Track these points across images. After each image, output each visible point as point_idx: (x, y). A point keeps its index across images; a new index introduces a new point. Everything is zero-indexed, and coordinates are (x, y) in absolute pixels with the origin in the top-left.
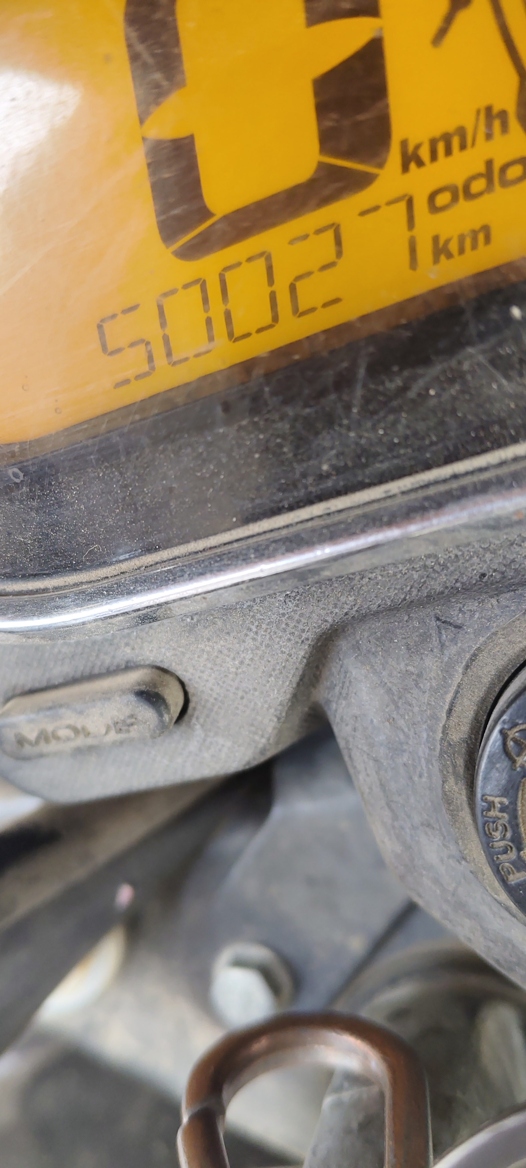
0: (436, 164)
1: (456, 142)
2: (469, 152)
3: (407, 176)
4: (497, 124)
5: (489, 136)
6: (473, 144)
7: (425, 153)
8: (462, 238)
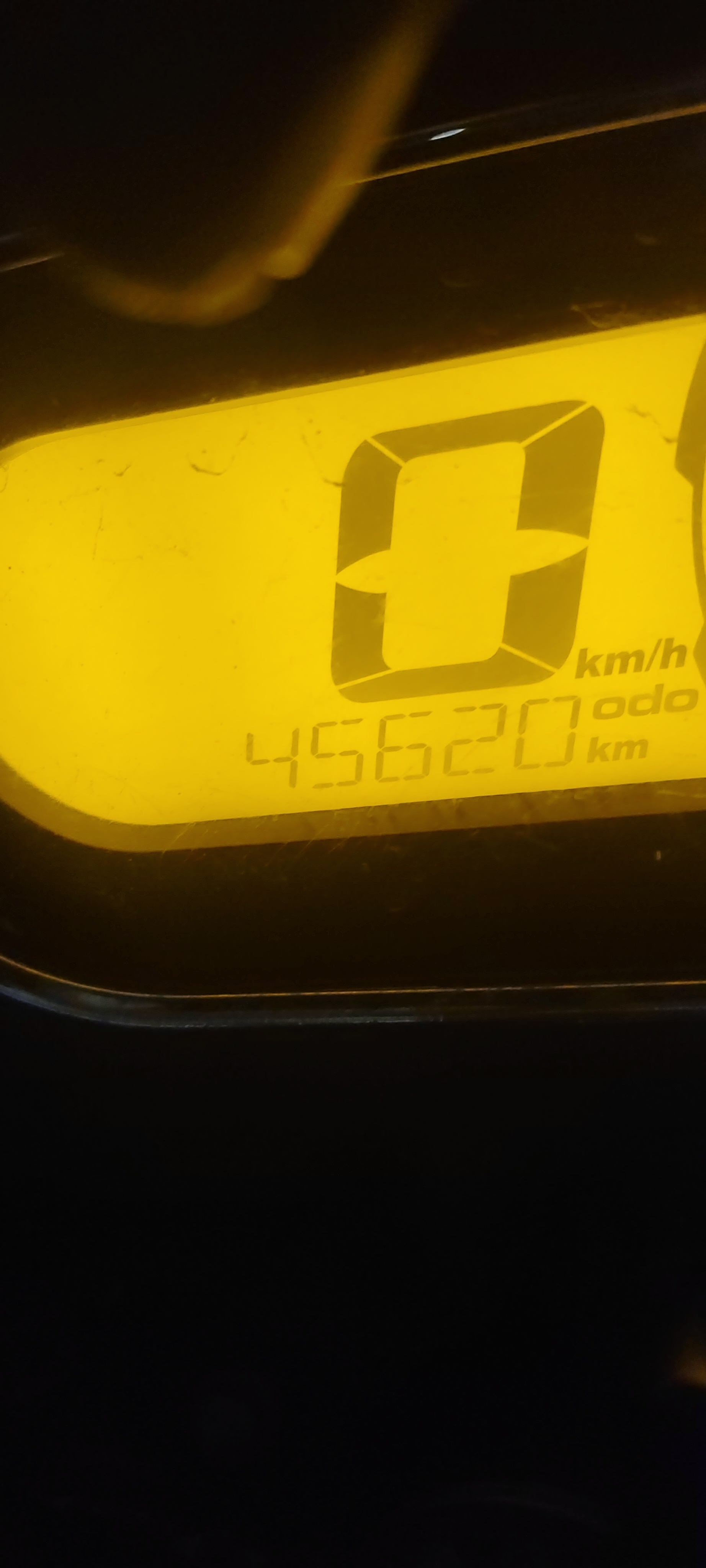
0: (609, 677)
1: (632, 661)
2: (643, 673)
3: (580, 680)
4: (674, 656)
5: (665, 664)
6: (648, 669)
7: (601, 665)
8: (619, 746)
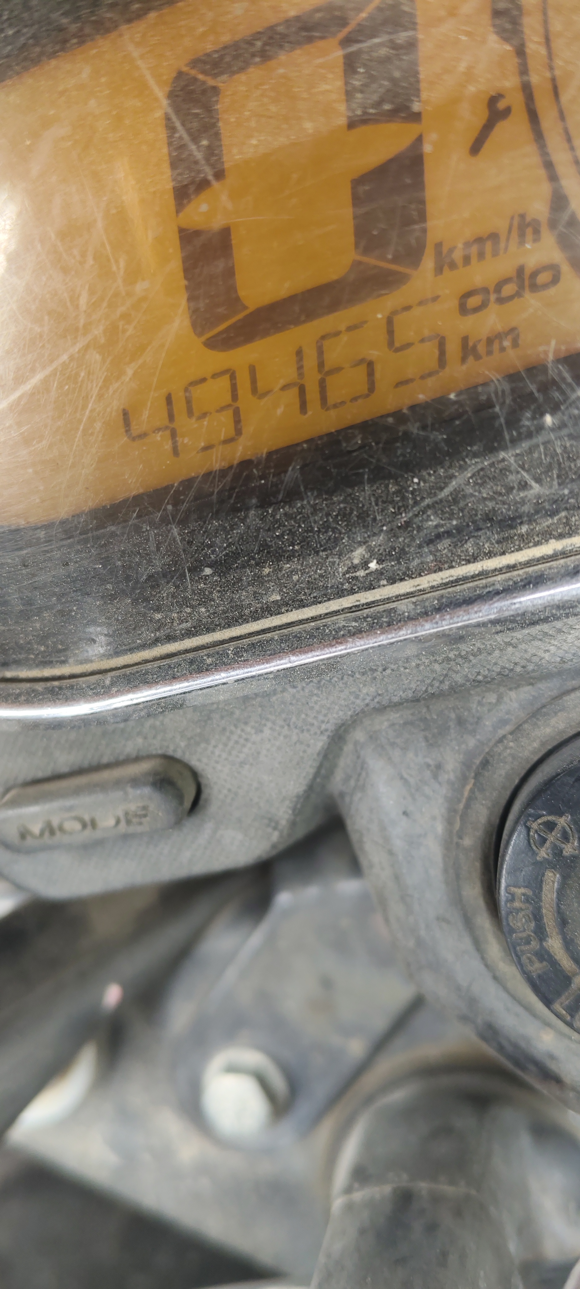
0: (468, 268)
1: (489, 245)
2: (501, 255)
3: (440, 278)
4: (529, 232)
5: (521, 243)
6: (506, 250)
7: (458, 257)
8: (490, 341)
